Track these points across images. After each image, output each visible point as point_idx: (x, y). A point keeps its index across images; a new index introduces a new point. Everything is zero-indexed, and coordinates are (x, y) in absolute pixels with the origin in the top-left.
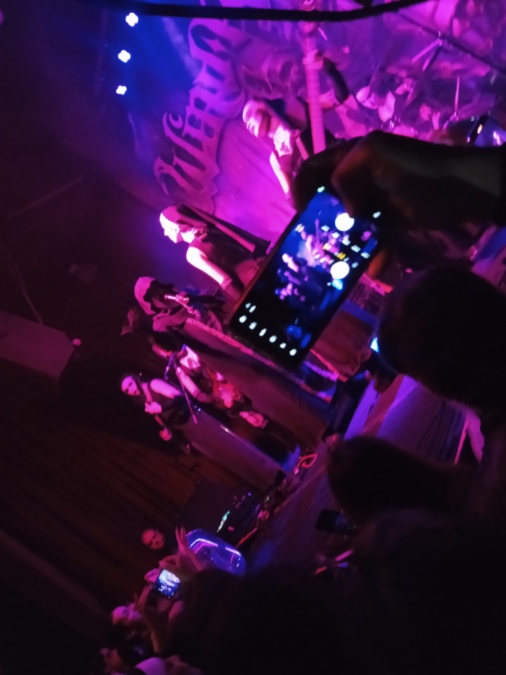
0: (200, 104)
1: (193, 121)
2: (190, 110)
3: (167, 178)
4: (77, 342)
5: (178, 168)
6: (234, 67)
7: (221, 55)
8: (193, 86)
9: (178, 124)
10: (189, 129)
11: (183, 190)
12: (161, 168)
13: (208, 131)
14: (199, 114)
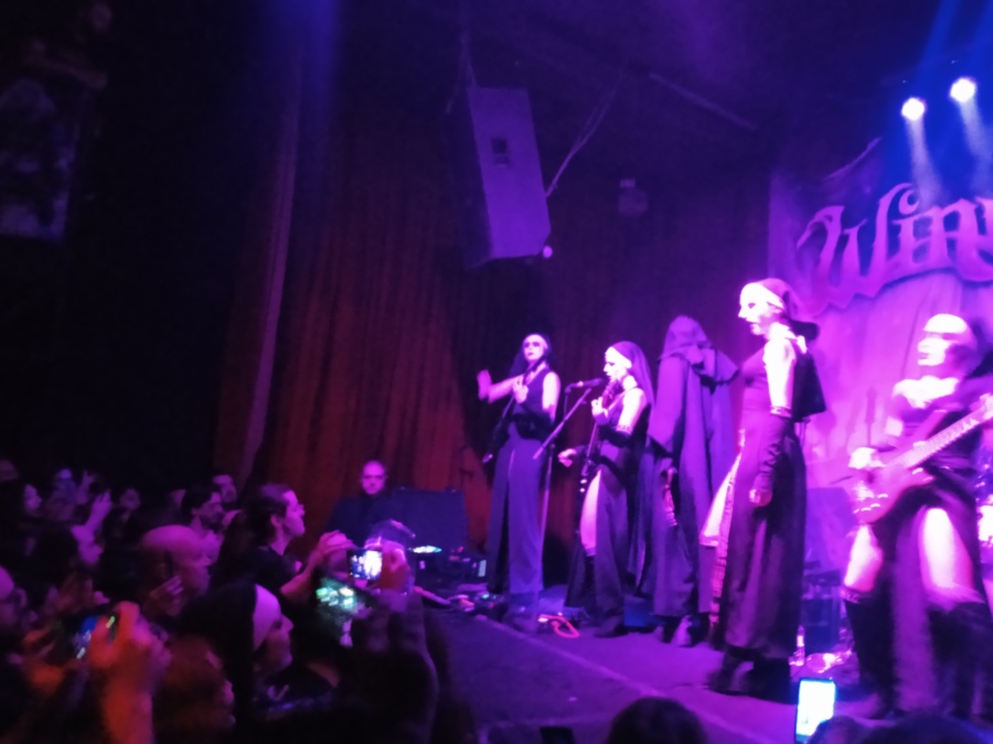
0: (951, 222)
1: (922, 225)
2: (935, 214)
3: (820, 233)
4: (548, 252)
5: (843, 240)
8: (970, 199)
9: (905, 207)
10: (907, 226)
11: (817, 262)
12: (830, 218)
14: (936, 229)
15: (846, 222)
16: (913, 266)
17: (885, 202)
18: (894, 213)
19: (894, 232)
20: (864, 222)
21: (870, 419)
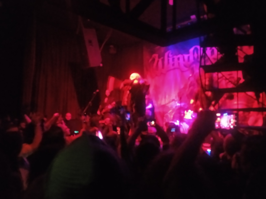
0: (179, 59)
1: (173, 59)
2: (176, 57)
4: (101, 65)
6: (193, 63)
7: (194, 58)
8: (182, 54)
9: (170, 55)
10: (171, 59)
11: (153, 65)
12: (155, 57)
13: (173, 65)
14: (176, 60)
15: (159, 57)
16: (172, 67)
17: (166, 54)
18: (168, 57)
19: (168, 60)
20: (162, 58)
21: (165, 98)
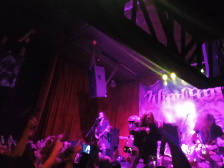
0: (171, 97)
1: (166, 97)
2: (168, 95)
3: (148, 95)
4: (106, 96)
5: (152, 97)
8: (174, 93)
9: (163, 93)
11: (148, 100)
12: (150, 93)
13: (166, 101)
15: (153, 94)
19: (162, 97)
20: (156, 94)
